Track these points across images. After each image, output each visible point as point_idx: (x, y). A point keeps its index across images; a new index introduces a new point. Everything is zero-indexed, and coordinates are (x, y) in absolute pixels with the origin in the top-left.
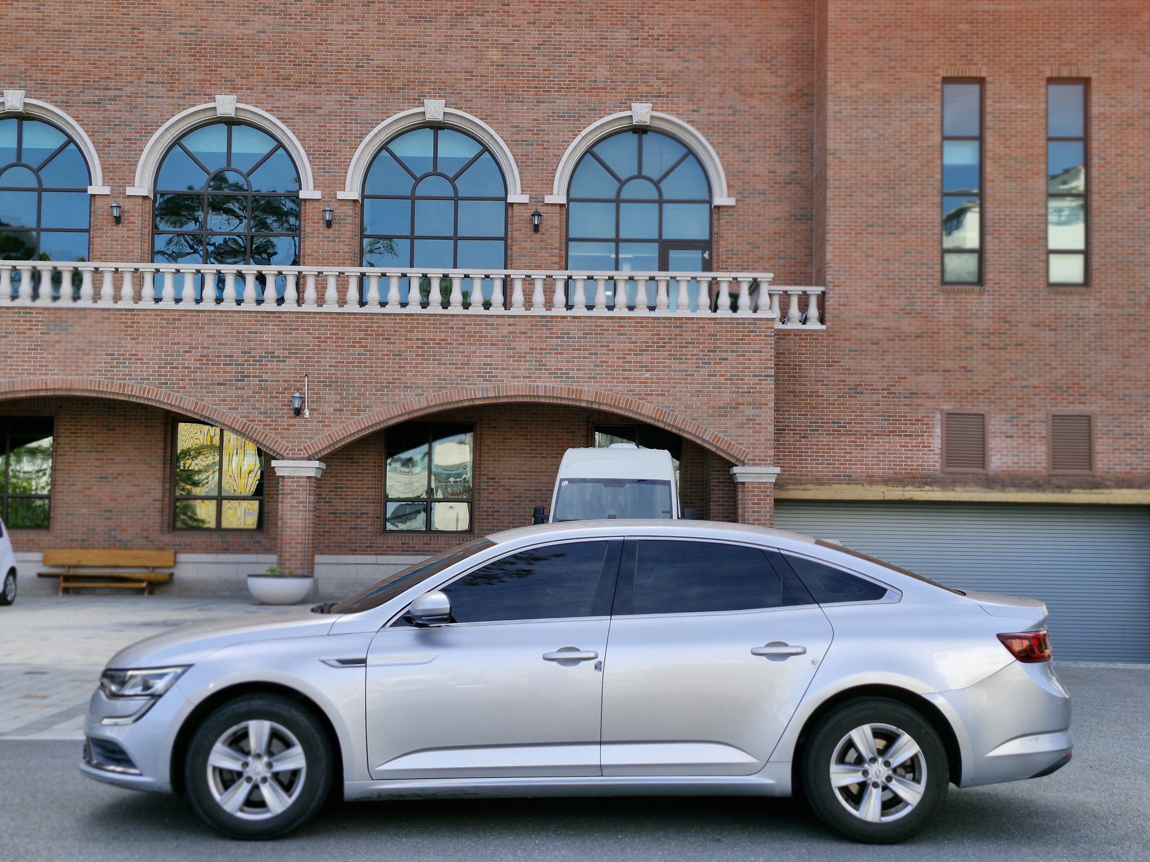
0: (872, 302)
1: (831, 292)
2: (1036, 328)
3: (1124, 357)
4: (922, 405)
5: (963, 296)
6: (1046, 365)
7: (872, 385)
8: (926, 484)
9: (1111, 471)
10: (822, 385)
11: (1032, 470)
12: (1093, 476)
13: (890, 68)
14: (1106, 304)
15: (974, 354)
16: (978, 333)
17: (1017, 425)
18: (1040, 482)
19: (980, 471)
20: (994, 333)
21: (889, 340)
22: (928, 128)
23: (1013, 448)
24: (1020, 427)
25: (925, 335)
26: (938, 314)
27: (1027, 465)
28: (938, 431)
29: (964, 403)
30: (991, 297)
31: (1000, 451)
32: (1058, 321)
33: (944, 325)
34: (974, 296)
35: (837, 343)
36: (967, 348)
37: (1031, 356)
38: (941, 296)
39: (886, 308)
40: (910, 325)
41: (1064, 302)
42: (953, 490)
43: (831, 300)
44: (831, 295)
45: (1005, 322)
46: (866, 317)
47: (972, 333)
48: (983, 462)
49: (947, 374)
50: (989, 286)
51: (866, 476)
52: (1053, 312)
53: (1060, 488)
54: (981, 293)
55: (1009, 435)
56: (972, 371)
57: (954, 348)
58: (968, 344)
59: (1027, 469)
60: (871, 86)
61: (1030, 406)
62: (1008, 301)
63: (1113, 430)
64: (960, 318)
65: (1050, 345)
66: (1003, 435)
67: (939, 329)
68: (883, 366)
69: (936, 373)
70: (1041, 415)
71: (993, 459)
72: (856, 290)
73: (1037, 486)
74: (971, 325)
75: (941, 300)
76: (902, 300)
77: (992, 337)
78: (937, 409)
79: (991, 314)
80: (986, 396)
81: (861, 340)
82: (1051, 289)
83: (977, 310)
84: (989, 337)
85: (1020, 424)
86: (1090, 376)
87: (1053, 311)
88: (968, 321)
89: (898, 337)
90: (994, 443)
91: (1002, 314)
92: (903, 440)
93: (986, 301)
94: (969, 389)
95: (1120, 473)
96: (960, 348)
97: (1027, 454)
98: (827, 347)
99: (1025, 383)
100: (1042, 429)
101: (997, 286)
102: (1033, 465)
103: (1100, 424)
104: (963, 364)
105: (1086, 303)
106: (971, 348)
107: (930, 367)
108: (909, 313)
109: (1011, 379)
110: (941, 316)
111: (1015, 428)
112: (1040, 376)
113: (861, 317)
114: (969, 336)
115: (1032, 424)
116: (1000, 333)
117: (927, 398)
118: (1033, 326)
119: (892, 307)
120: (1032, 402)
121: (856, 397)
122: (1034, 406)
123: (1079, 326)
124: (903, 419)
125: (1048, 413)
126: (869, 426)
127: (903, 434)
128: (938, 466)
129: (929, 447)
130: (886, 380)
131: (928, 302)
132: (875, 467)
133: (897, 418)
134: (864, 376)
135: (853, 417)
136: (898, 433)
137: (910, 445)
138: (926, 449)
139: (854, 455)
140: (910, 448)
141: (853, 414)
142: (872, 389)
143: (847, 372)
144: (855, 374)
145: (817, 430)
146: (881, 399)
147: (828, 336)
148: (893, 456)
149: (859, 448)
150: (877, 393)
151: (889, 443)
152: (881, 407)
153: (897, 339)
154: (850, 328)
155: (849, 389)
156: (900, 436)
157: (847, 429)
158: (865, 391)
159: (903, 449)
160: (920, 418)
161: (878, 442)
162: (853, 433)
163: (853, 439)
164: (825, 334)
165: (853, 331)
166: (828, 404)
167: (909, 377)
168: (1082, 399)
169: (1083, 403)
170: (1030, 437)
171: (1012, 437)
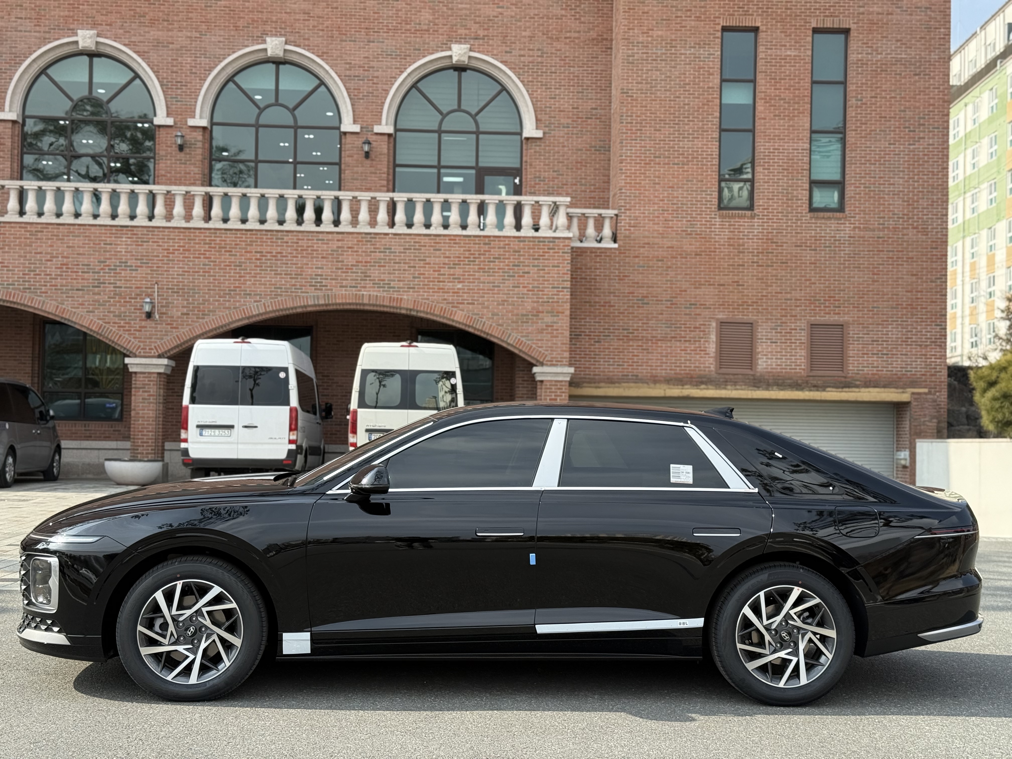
0: (658, 224)
1: (623, 215)
2: (799, 248)
3: (874, 274)
4: (699, 315)
5: (737, 220)
6: (806, 280)
7: (657, 297)
8: (702, 383)
9: (861, 372)
10: (614, 296)
11: (793, 371)
12: (845, 377)
13: (677, 17)
14: (859, 228)
15: (745, 271)
16: (749, 252)
17: (781, 333)
18: (800, 382)
19: (749, 372)
20: (762, 253)
21: (672, 257)
22: (709, 71)
23: (777, 352)
24: (784, 334)
25: (703, 253)
26: (715, 235)
27: (788, 367)
28: (713, 337)
29: (736, 313)
30: (761, 221)
31: (766, 355)
32: (818, 242)
33: (719, 245)
34: (746, 220)
35: (627, 260)
36: (739, 265)
37: (794, 272)
38: (717, 220)
39: (670, 229)
40: (690, 244)
41: (823, 226)
42: (725, 389)
43: (623, 222)
44: (623, 218)
45: (772, 243)
46: (653, 237)
47: (743, 252)
48: (751, 365)
49: (722, 287)
50: (759, 210)
51: (651, 376)
52: (813, 235)
53: (816, 387)
54: (753, 217)
55: (774, 341)
56: (743, 285)
57: (728, 265)
58: (741, 262)
59: (788, 370)
60: (660, 33)
61: (792, 316)
62: (775, 225)
63: (863, 338)
64: (734, 239)
65: (811, 263)
66: (769, 341)
67: (715, 248)
68: (667, 281)
69: (712, 287)
70: (803, 324)
71: (760, 362)
72: (644, 213)
73: (797, 386)
74: (743, 245)
75: (718, 223)
76: (684, 222)
77: (761, 256)
78: (713, 318)
79: (760, 236)
80: (755, 307)
81: (649, 257)
82: (812, 214)
83: (748, 232)
84: (758, 256)
85: (783, 331)
86: (844, 290)
87: (813, 233)
88: (741, 241)
89: (680, 254)
90: (762, 347)
91: (770, 236)
92: (683, 345)
93: (756, 224)
94: (740, 301)
95: (868, 374)
96: (733, 265)
97: (788, 357)
98: (619, 263)
99: (789, 296)
100: (803, 336)
101: (764, 211)
102: (793, 367)
103: (853, 332)
104: (736, 279)
105: (842, 227)
106: (743, 265)
107: (707, 281)
108: (690, 234)
109: (776, 293)
110: (717, 237)
111: (779, 335)
112: (801, 290)
113: (648, 237)
114: (741, 255)
115: (793, 332)
116: (767, 253)
117: (704, 308)
118: (796, 246)
119: (675, 229)
120: (794, 313)
121: (643, 307)
122: (796, 316)
123: (835, 247)
124: (683, 326)
125: (808, 322)
126: (654, 332)
127: (683, 339)
128: (713, 368)
129: (705, 351)
130: (669, 292)
131: (706, 225)
132: (659, 368)
133: (678, 326)
134: (650, 289)
135: (640, 325)
136: (678, 339)
137: (688, 349)
138: (703, 353)
139: (640, 357)
140: (689, 352)
141: (640, 322)
142: (657, 300)
143: (636, 285)
144: (643, 287)
145: (609, 336)
146: (664, 309)
147: (620, 253)
148: (674, 358)
149: (645, 351)
150: (662, 304)
151: (671, 347)
152: (664, 316)
153: (679, 257)
154: (639, 247)
155: (637, 300)
156: (681, 341)
157: (635, 334)
158: (651, 302)
159: (683, 352)
160: (698, 326)
161: (662, 347)
162: (640, 338)
163: (640, 344)
164: (617, 252)
165: (642, 249)
166: (619, 313)
167: (688, 290)
168: (837, 310)
169: (838, 314)
170: (791, 343)
171: (776, 342)
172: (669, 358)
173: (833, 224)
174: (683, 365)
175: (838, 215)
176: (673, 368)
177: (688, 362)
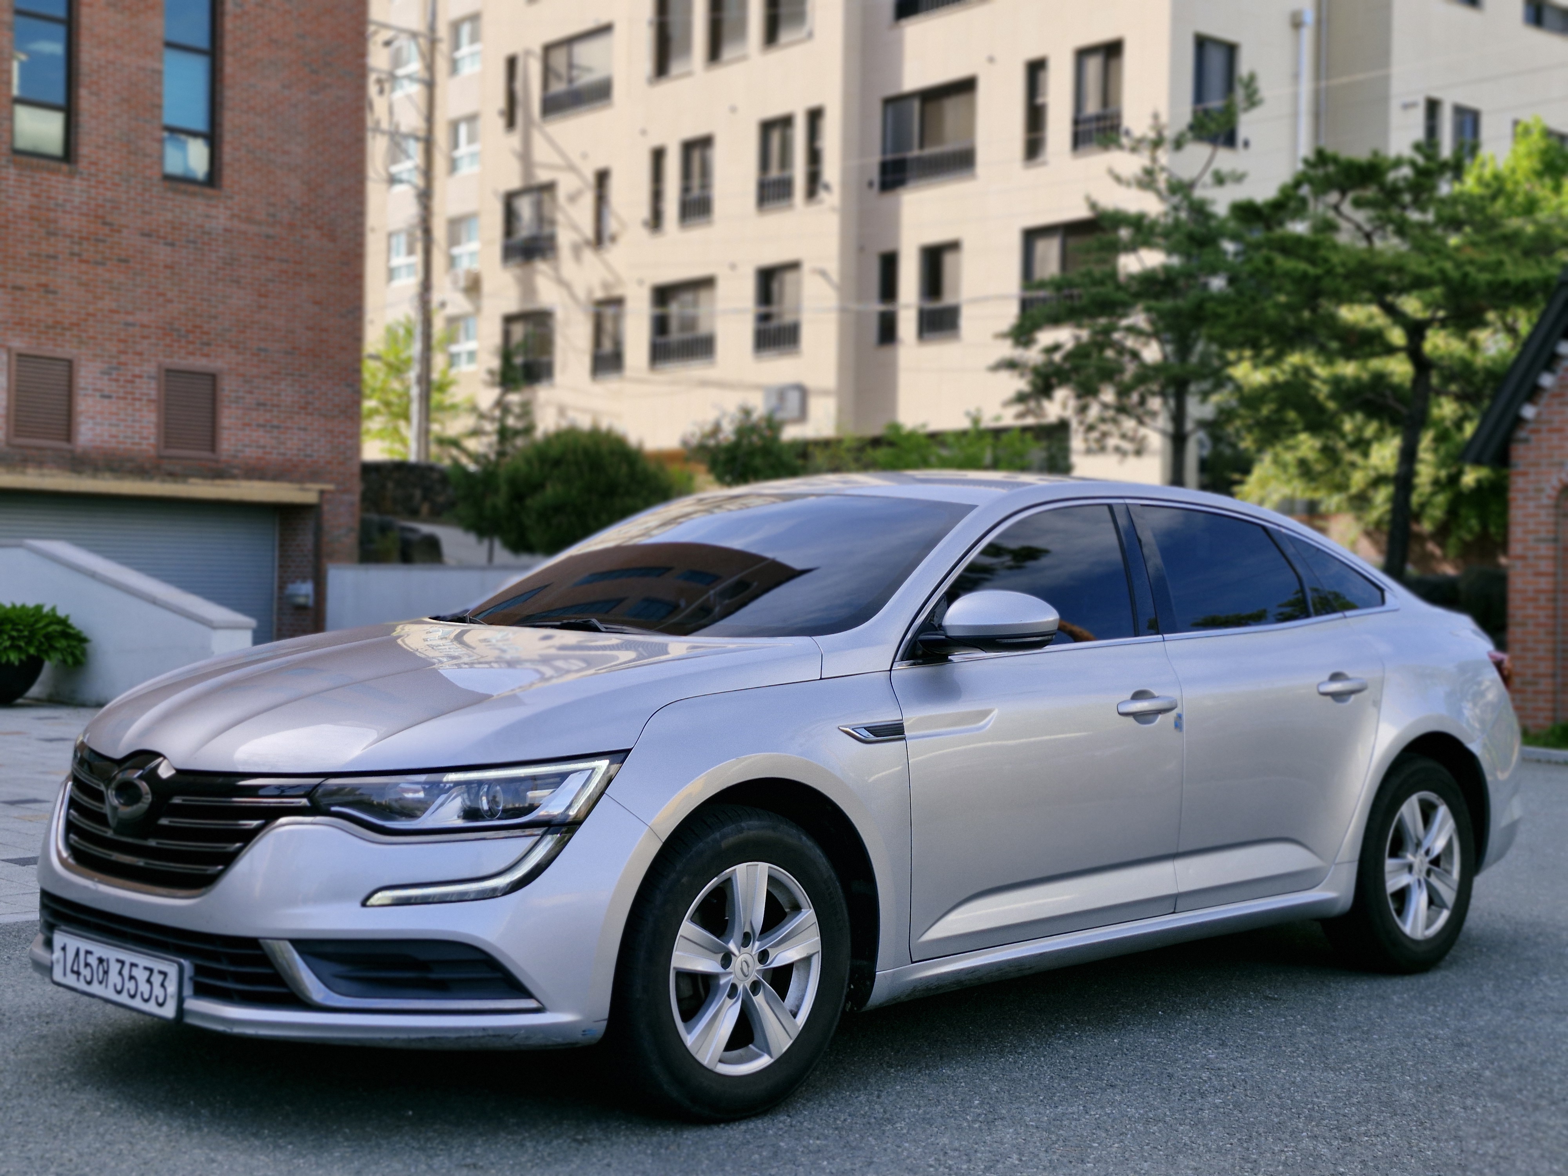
2: (146, 239)
3: (260, 295)
5: (45, 175)
6: (159, 294)
9: (240, 455)
11: (136, 447)
12: (217, 461)
14: (239, 216)
15: (59, 267)
16: (65, 236)
17: (117, 380)
18: (147, 465)
19: (64, 445)
20: (87, 239)
23: (111, 413)
24: (121, 383)
26: (8, 197)
27: (129, 441)
28: (3, 380)
29: (43, 341)
30: (85, 183)
31: (93, 418)
32: (177, 232)
33: (15, 216)
34: (61, 178)
36: (49, 257)
37: (139, 279)
38: (12, 171)
41: (184, 205)
42: (23, 473)
45: (105, 223)
47: (55, 235)
48: (69, 433)
49: (18, 294)
50: (83, 164)
52: (169, 218)
53: (173, 476)
54: (71, 175)
55: (106, 393)
56: (54, 292)
57: (30, 254)
58: (51, 251)
59: (128, 446)
61: (136, 353)
62: (109, 194)
63: (243, 398)
64: (39, 208)
65: (166, 267)
66: (98, 394)
67: (8, 221)
69: (2, 290)
70: (150, 368)
71: (83, 428)
73: (142, 472)
74: (55, 221)
75: (12, 177)
77: (85, 245)
78: (3, 346)
79: (84, 209)
80: (75, 332)
82: (166, 183)
83: (64, 200)
84: (80, 244)
85: (122, 378)
86: (215, 317)
87: (169, 216)
88: (51, 214)
90: (85, 404)
91: (100, 212)
93: (77, 188)
94: (50, 321)
95: (251, 458)
96: (38, 255)
97: (129, 423)
99: (130, 319)
100: (150, 388)
101: (93, 167)
102: (137, 440)
103: (228, 387)
104: (43, 279)
105: (214, 212)
106: (54, 257)
109: (112, 311)
110: (11, 201)
111: (114, 384)
112: (150, 310)
114: (52, 240)
115: (137, 380)
116: (97, 240)
118: (144, 235)
120: (139, 348)
122: (140, 354)
123: (204, 243)
125: (159, 366)
128: (2, 435)
168: (206, 349)
169: (207, 355)
170: (134, 399)
171: (109, 397)
173: (200, 203)
175: (209, 191)
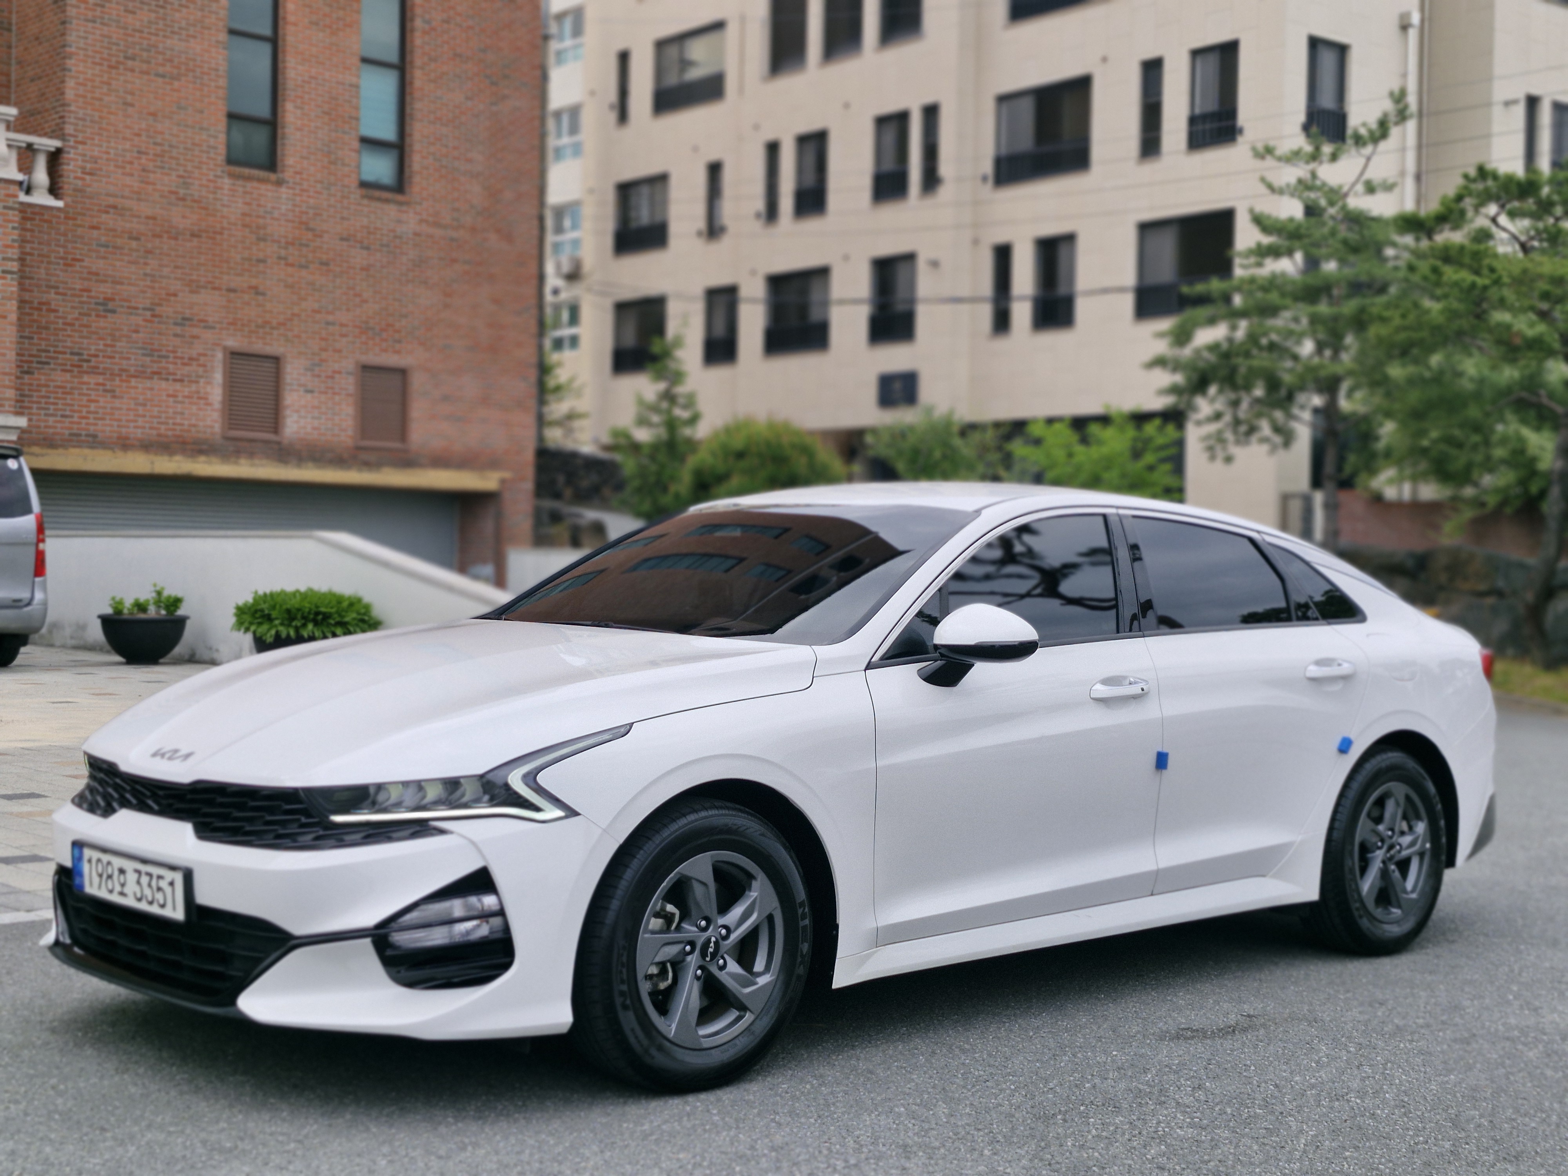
0: (132, 175)
1: (72, 151)
2: (345, 243)
3: (446, 295)
4: (197, 337)
5: (255, 184)
6: (356, 295)
7: (130, 301)
8: (201, 452)
9: (428, 445)
10: (57, 293)
11: (336, 439)
12: (407, 451)
14: (426, 221)
15: (268, 271)
17: (319, 376)
18: (345, 455)
19: (272, 437)
20: (293, 244)
21: (154, 236)
23: (314, 407)
24: (323, 379)
25: (204, 235)
26: (223, 205)
27: (329, 433)
28: (218, 377)
29: (254, 340)
30: (291, 191)
31: (297, 411)
32: (372, 236)
33: (229, 223)
34: (269, 187)
35: (80, 231)
36: (259, 261)
37: (338, 281)
38: (227, 181)
39: (150, 187)
40: (184, 217)
41: (379, 211)
42: (236, 463)
43: (72, 163)
44: (72, 156)
45: (308, 229)
46: (123, 197)
47: (264, 240)
48: (276, 426)
49: (232, 295)
50: (288, 175)
51: (119, 438)
52: (365, 223)
53: (367, 465)
54: (279, 183)
55: (309, 388)
56: (263, 294)
57: (243, 259)
58: (261, 255)
59: (329, 437)
61: (336, 351)
62: (312, 201)
63: (431, 391)
64: (251, 215)
65: (362, 269)
66: (302, 389)
67: (223, 228)
68: (146, 275)
69: (217, 292)
70: (348, 364)
71: (289, 421)
72: (108, 153)
73: (340, 461)
74: (265, 228)
75: (226, 187)
76: (174, 177)
77: (291, 249)
78: (218, 345)
79: (290, 216)
80: (282, 331)
81: (114, 230)
82: (364, 191)
83: (273, 208)
84: (286, 248)
85: (323, 374)
86: (406, 316)
87: (365, 221)
88: (261, 221)
89: (167, 232)
90: (292, 398)
91: (304, 218)
92: (172, 387)
93: (284, 196)
94: (260, 321)
95: (436, 447)
96: (250, 260)
97: (330, 416)
98: (65, 235)
99: (330, 318)
100: (349, 383)
101: (298, 176)
102: (336, 432)
103: (418, 381)
104: (254, 282)
105: (405, 217)
106: (264, 261)
107: (209, 282)
108: (183, 199)
109: (314, 311)
110: (225, 210)
111: (316, 379)
112: (348, 310)
113: (115, 196)
114: (262, 244)
115: (337, 376)
116: (301, 245)
117: (205, 327)
118: (342, 239)
119: (158, 187)
120: (338, 346)
121: (105, 317)
122: (340, 351)
123: (395, 247)
124: (171, 355)
125: (356, 363)
126: (124, 362)
127: (171, 377)
128: (217, 428)
129: (206, 399)
130: (148, 295)
131: (207, 186)
132: (132, 424)
133: (164, 353)
134: (118, 287)
135: (101, 347)
136: (164, 376)
137: (180, 394)
138: (202, 402)
139: (101, 404)
140: (180, 399)
141: (101, 342)
142: (129, 307)
143: (94, 278)
144: (106, 281)
145: (48, 363)
146: (141, 323)
147: (66, 218)
148: (156, 409)
149: (109, 395)
150: (137, 314)
151: (152, 389)
152: (141, 335)
153: (165, 236)
154: (99, 211)
155: (97, 304)
156: (167, 380)
157: (92, 364)
158: (119, 310)
159: (171, 399)
160: (195, 356)
161: (136, 388)
162: (100, 371)
163: (101, 381)
164: (62, 215)
165: (104, 216)
166: (64, 324)
167: (180, 294)
168: (397, 346)
169: (398, 352)
170: (334, 394)
171: (311, 392)
172: (148, 407)
173: (392, 210)
174: (171, 421)
175: (399, 197)
176: (155, 425)
177: (179, 417)
